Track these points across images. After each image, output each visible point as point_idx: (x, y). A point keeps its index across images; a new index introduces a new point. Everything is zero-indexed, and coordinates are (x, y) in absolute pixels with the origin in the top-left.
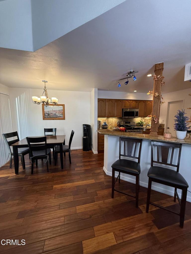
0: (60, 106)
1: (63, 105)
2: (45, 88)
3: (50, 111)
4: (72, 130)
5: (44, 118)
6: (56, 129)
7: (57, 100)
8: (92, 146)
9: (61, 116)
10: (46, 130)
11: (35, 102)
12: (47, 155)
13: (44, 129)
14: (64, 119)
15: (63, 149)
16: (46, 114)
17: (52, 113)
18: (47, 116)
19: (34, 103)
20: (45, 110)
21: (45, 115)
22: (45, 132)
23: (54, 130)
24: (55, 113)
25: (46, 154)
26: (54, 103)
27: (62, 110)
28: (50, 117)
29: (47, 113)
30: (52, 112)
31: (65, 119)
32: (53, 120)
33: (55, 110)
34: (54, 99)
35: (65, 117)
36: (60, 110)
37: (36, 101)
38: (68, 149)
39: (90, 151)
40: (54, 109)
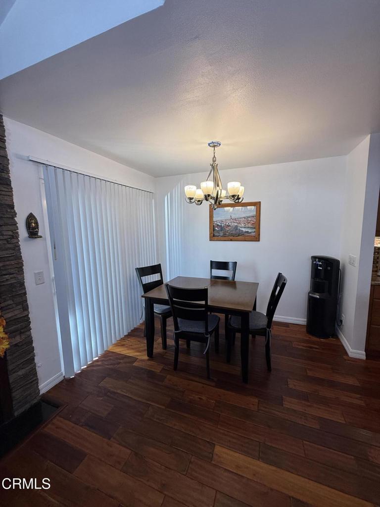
0: (248, 207)
1: (257, 205)
2: (214, 161)
3: (226, 220)
4: (280, 274)
5: (213, 237)
6: (235, 264)
7: (242, 188)
8: (339, 326)
9: (251, 233)
10: (214, 265)
11: (191, 199)
12: (209, 336)
13: (211, 261)
14: (257, 238)
15: (250, 324)
16: (217, 228)
17: (230, 226)
18: (218, 233)
19: (188, 201)
20: (215, 219)
21: (214, 230)
22: (212, 268)
23: (231, 266)
24: (236, 224)
25: (207, 332)
26: (233, 196)
27: (253, 217)
28: (225, 235)
29: (218, 225)
30: (230, 224)
31: (259, 241)
32: (231, 240)
33: (237, 216)
34: (235, 187)
35: (259, 235)
36: (249, 217)
37: (192, 197)
38: (265, 327)
39: (332, 340)
40: (234, 214)
